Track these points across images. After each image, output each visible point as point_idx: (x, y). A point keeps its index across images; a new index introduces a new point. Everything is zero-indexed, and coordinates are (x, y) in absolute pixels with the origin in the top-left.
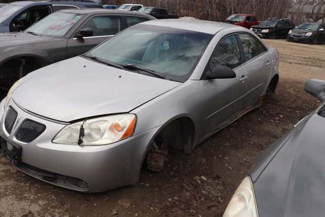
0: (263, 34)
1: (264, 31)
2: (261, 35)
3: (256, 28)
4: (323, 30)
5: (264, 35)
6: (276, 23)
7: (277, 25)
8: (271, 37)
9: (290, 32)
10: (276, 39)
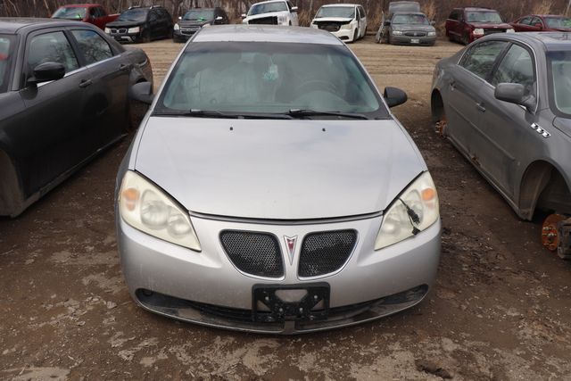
0: (131, 35)
1: (132, 31)
2: (128, 38)
3: (118, 28)
4: (221, 18)
5: (134, 38)
6: (146, 13)
7: (148, 18)
8: (144, 39)
9: (176, 27)
10: (152, 41)
